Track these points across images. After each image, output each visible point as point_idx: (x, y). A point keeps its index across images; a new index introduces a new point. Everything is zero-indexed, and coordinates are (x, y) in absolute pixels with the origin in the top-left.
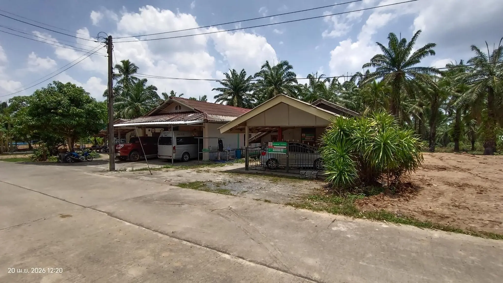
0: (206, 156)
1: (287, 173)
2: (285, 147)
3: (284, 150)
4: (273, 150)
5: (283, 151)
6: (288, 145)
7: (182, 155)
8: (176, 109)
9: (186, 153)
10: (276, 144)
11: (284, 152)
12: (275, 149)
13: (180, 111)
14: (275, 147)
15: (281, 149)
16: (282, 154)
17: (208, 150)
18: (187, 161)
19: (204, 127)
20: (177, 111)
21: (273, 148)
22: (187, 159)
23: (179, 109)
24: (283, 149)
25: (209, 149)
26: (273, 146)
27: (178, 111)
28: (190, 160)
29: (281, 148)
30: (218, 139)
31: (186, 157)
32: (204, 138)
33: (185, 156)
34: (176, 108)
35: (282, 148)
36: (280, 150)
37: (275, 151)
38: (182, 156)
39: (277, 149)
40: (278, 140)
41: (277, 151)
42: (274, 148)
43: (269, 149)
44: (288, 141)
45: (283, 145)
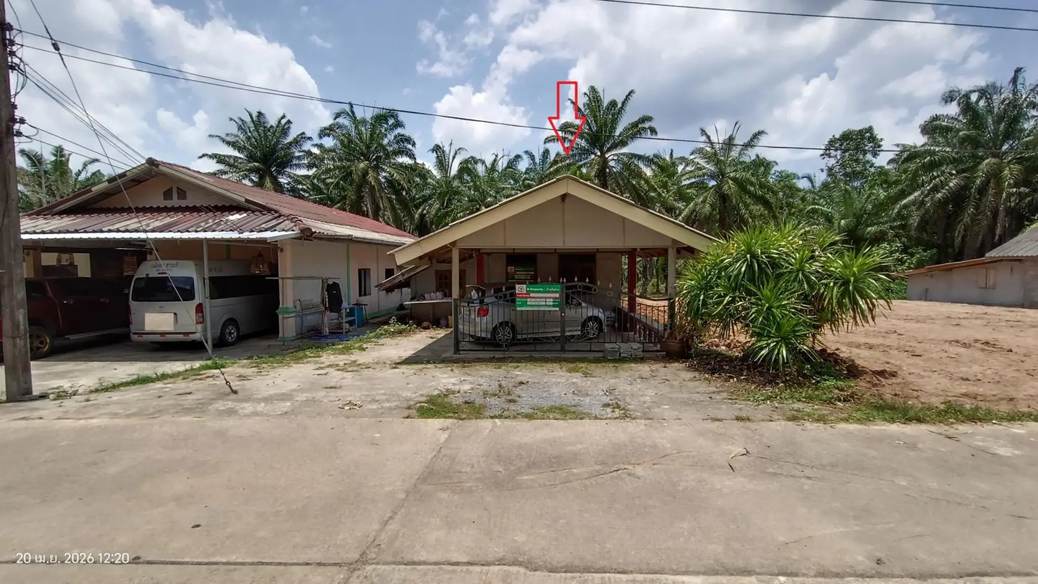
0: (288, 326)
1: (561, 351)
2: (557, 295)
3: (553, 302)
4: (528, 303)
5: (552, 304)
6: (565, 289)
7: (220, 327)
8: (165, 199)
9: (231, 321)
10: (536, 290)
11: (554, 306)
12: (533, 300)
13: (184, 203)
14: (532, 295)
15: (547, 300)
16: (550, 311)
17: (294, 310)
18: (233, 344)
19: (282, 250)
20: (169, 204)
21: (527, 298)
22: (232, 338)
23: (179, 199)
24: (552, 300)
25: (295, 307)
26: (528, 293)
27: (175, 202)
28: (242, 338)
29: (546, 298)
30: (321, 280)
31: (230, 333)
32: (281, 278)
33: (227, 331)
34: (168, 195)
35: (550, 298)
36: (546, 302)
37: (533, 303)
38: (222, 329)
39: (538, 300)
40: (539, 280)
41: (536, 304)
42: (530, 297)
43: (518, 301)
44: (563, 282)
45: (552, 289)
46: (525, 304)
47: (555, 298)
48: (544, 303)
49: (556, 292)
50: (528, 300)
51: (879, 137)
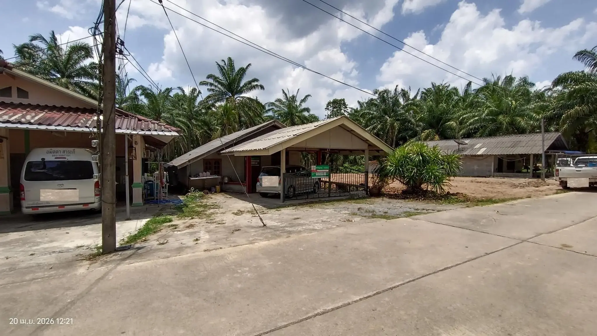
1: (329, 197)
2: (328, 171)
4: (316, 175)
5: (325, 175)
6: (331, 168)
10: (319, 168)
12: (318, 173)
14: (318, 171)
26: (317, 169)
29: (323, 172)
35: (325, 172)
37: (318, 175)
39: (320, 173)
40: (321, 163)
41: (320, 175)
43: (313, 174)
44: (330, 165)
45: (326, 168)
46: (315, 175)
47: (327, 172)
48: (322, 175)
49: (327, 169)
50: (316, 173)
51: (346, 104)
